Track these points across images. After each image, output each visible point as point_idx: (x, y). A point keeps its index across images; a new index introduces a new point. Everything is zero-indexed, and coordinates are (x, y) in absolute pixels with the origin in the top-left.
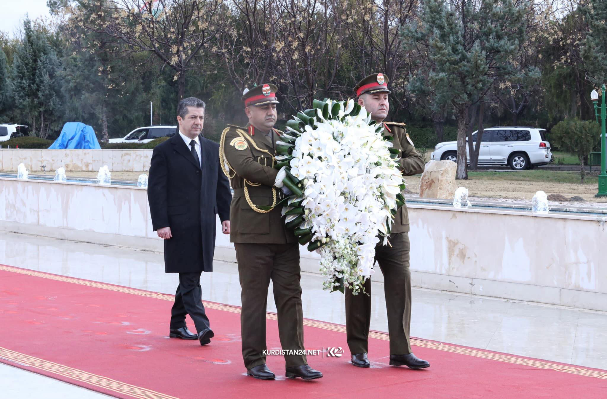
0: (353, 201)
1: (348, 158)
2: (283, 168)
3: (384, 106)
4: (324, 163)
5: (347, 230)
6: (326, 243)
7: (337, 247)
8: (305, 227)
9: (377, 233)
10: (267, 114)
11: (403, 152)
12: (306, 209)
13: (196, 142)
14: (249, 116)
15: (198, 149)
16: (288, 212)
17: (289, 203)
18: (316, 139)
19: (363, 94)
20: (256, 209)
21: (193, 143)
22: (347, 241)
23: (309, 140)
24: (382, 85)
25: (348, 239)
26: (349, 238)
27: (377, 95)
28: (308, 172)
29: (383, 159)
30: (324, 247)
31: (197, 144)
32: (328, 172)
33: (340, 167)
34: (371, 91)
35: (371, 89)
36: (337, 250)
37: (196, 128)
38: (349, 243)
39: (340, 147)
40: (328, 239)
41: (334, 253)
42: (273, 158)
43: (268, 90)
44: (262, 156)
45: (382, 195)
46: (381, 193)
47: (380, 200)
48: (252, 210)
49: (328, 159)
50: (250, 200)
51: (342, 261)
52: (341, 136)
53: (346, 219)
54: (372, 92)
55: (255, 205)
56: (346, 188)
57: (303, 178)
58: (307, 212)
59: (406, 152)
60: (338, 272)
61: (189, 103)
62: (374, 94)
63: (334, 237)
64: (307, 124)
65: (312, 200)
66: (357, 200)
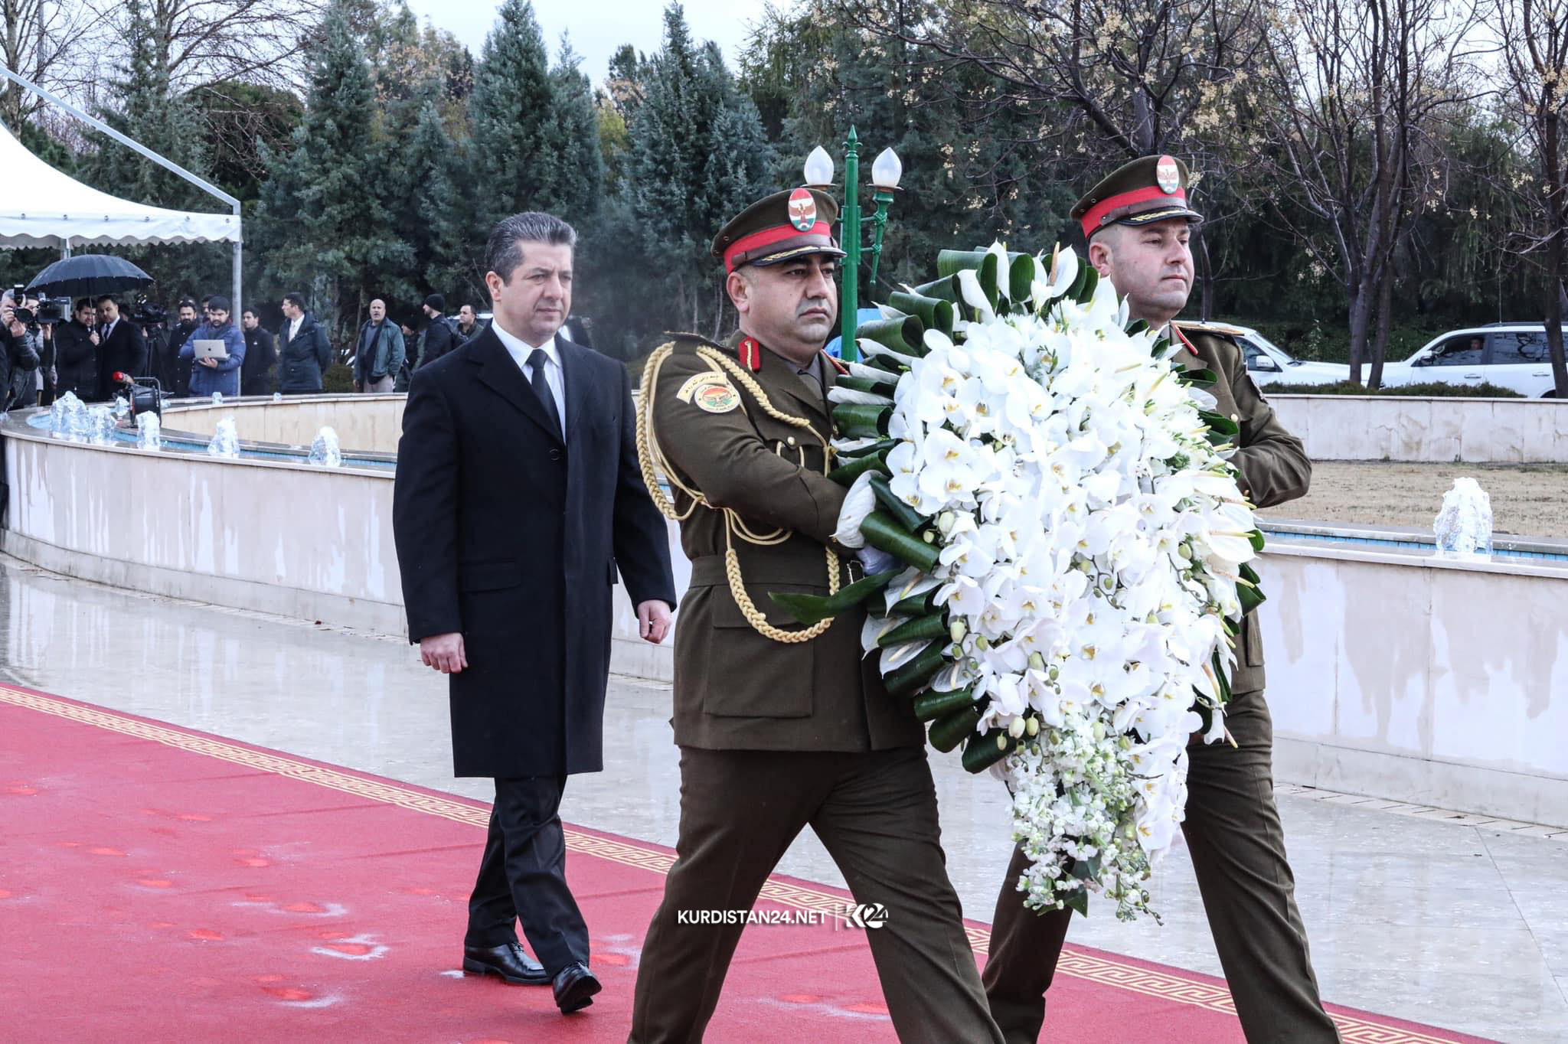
0: (1109, 587)
1: (1082, 443)
2: (865, 477)
3: (1182, 267)
4: (1005, 457)
5: (1096, 689)
6: (1027, 737)
7: (1069, 752)
8: (953, 683)
9: (1190, 699)
10: (805, 294)
11: (1244, 424)
12: (955, 618)
13: (547, 356)
14: (741, 306)
15: (553, 377)
16: (888, 635)
17: (891, 600)
18: (966, 377)
19: (1108, 225)
20: (767, 627)
21: (537, 360)
22: (1102, 728)
23: (946, 379)
24: (1173, 194)
25: (1101, 720)
26: (1106, 717)
27: (1156, 229)
28: (952, 486)
29: (1189, 442)
30: (1022, 752)
31: (551, 361)
32: (1024, 485)
33: (1057, 469)
34: (1135, 215)
35: (1137, 210)
36: (1068, 762)
37: (550, 310)
38: (1107, 736)
39: (1050, 404)
40: (1034, 725)
41: (1056, 773)
42: (827, 449)
43: (809, 210)
44: (791, 440)
45: (1196, 566)
46: (1192, 560)
47: (1192, 585)
48: (750, 631)
49: (1014, 441)
50: (745, 596)
51: (1085, 798)
52: (1048, 365)
53: (1091, 651)
54: (1140, 219)
55: (763, 616)
56: (1081, 543)
57: (935, 510)
58: (957, 629)
59: (1253, 426)
60: (1076, 840)
61: (523, 228)
62: (1148, 227)
63: (1053, 717)
64: (930, 327)
65: (973, 584)
66: (1120, 586)
